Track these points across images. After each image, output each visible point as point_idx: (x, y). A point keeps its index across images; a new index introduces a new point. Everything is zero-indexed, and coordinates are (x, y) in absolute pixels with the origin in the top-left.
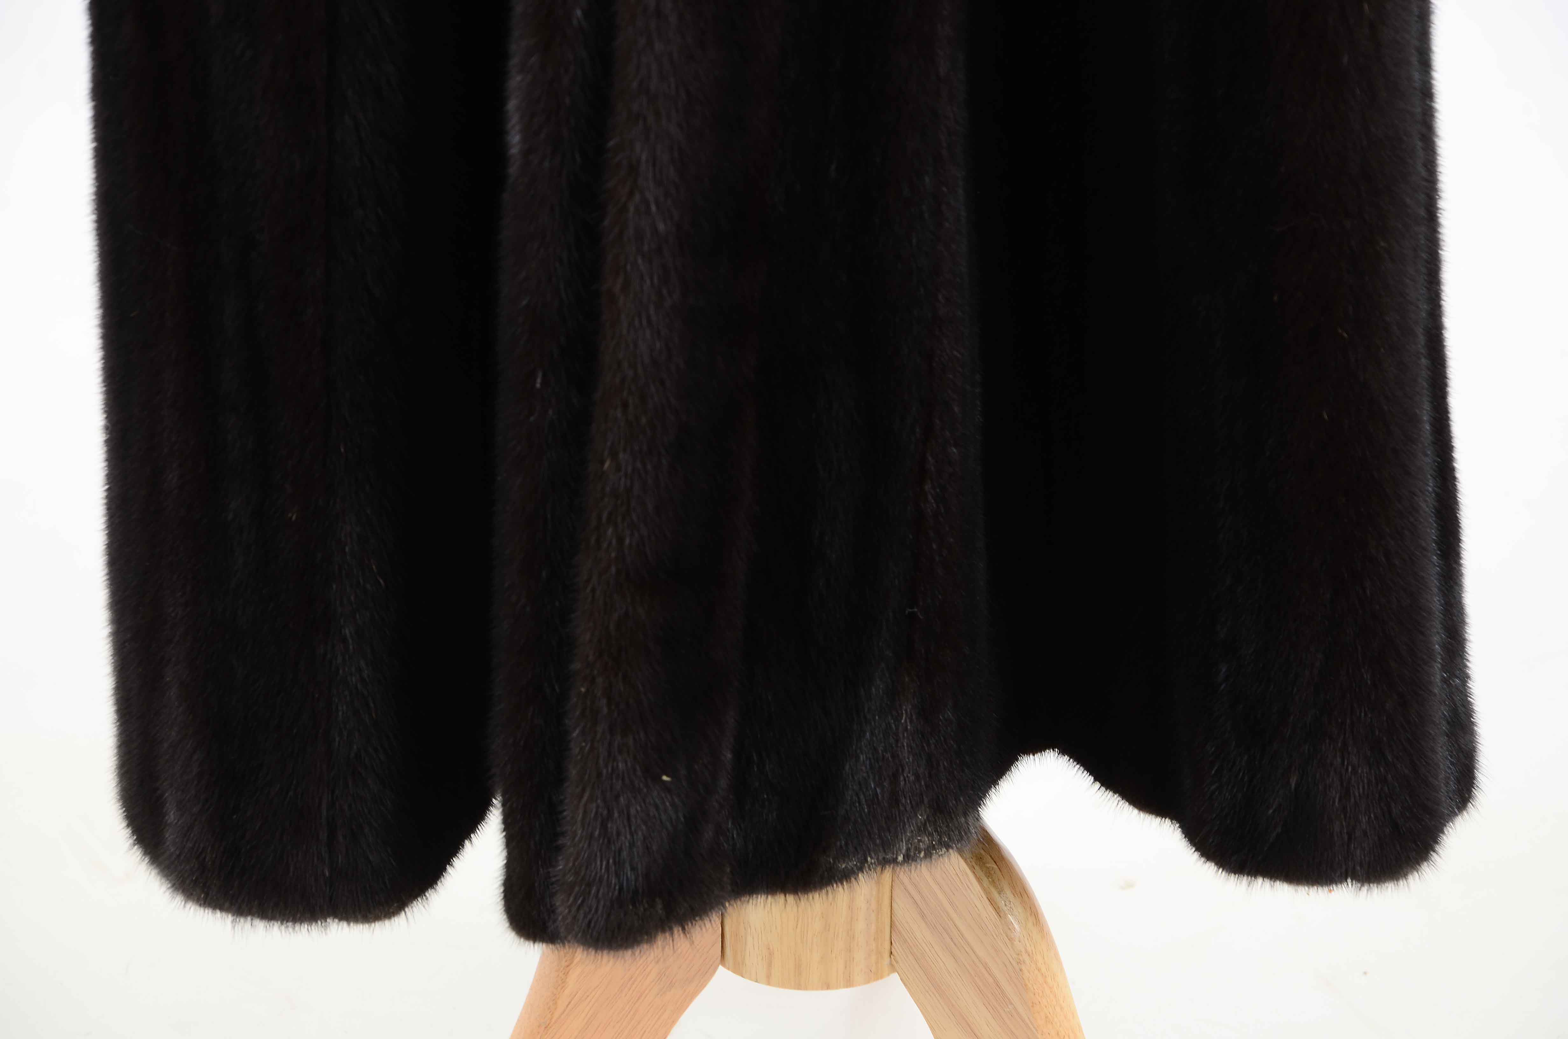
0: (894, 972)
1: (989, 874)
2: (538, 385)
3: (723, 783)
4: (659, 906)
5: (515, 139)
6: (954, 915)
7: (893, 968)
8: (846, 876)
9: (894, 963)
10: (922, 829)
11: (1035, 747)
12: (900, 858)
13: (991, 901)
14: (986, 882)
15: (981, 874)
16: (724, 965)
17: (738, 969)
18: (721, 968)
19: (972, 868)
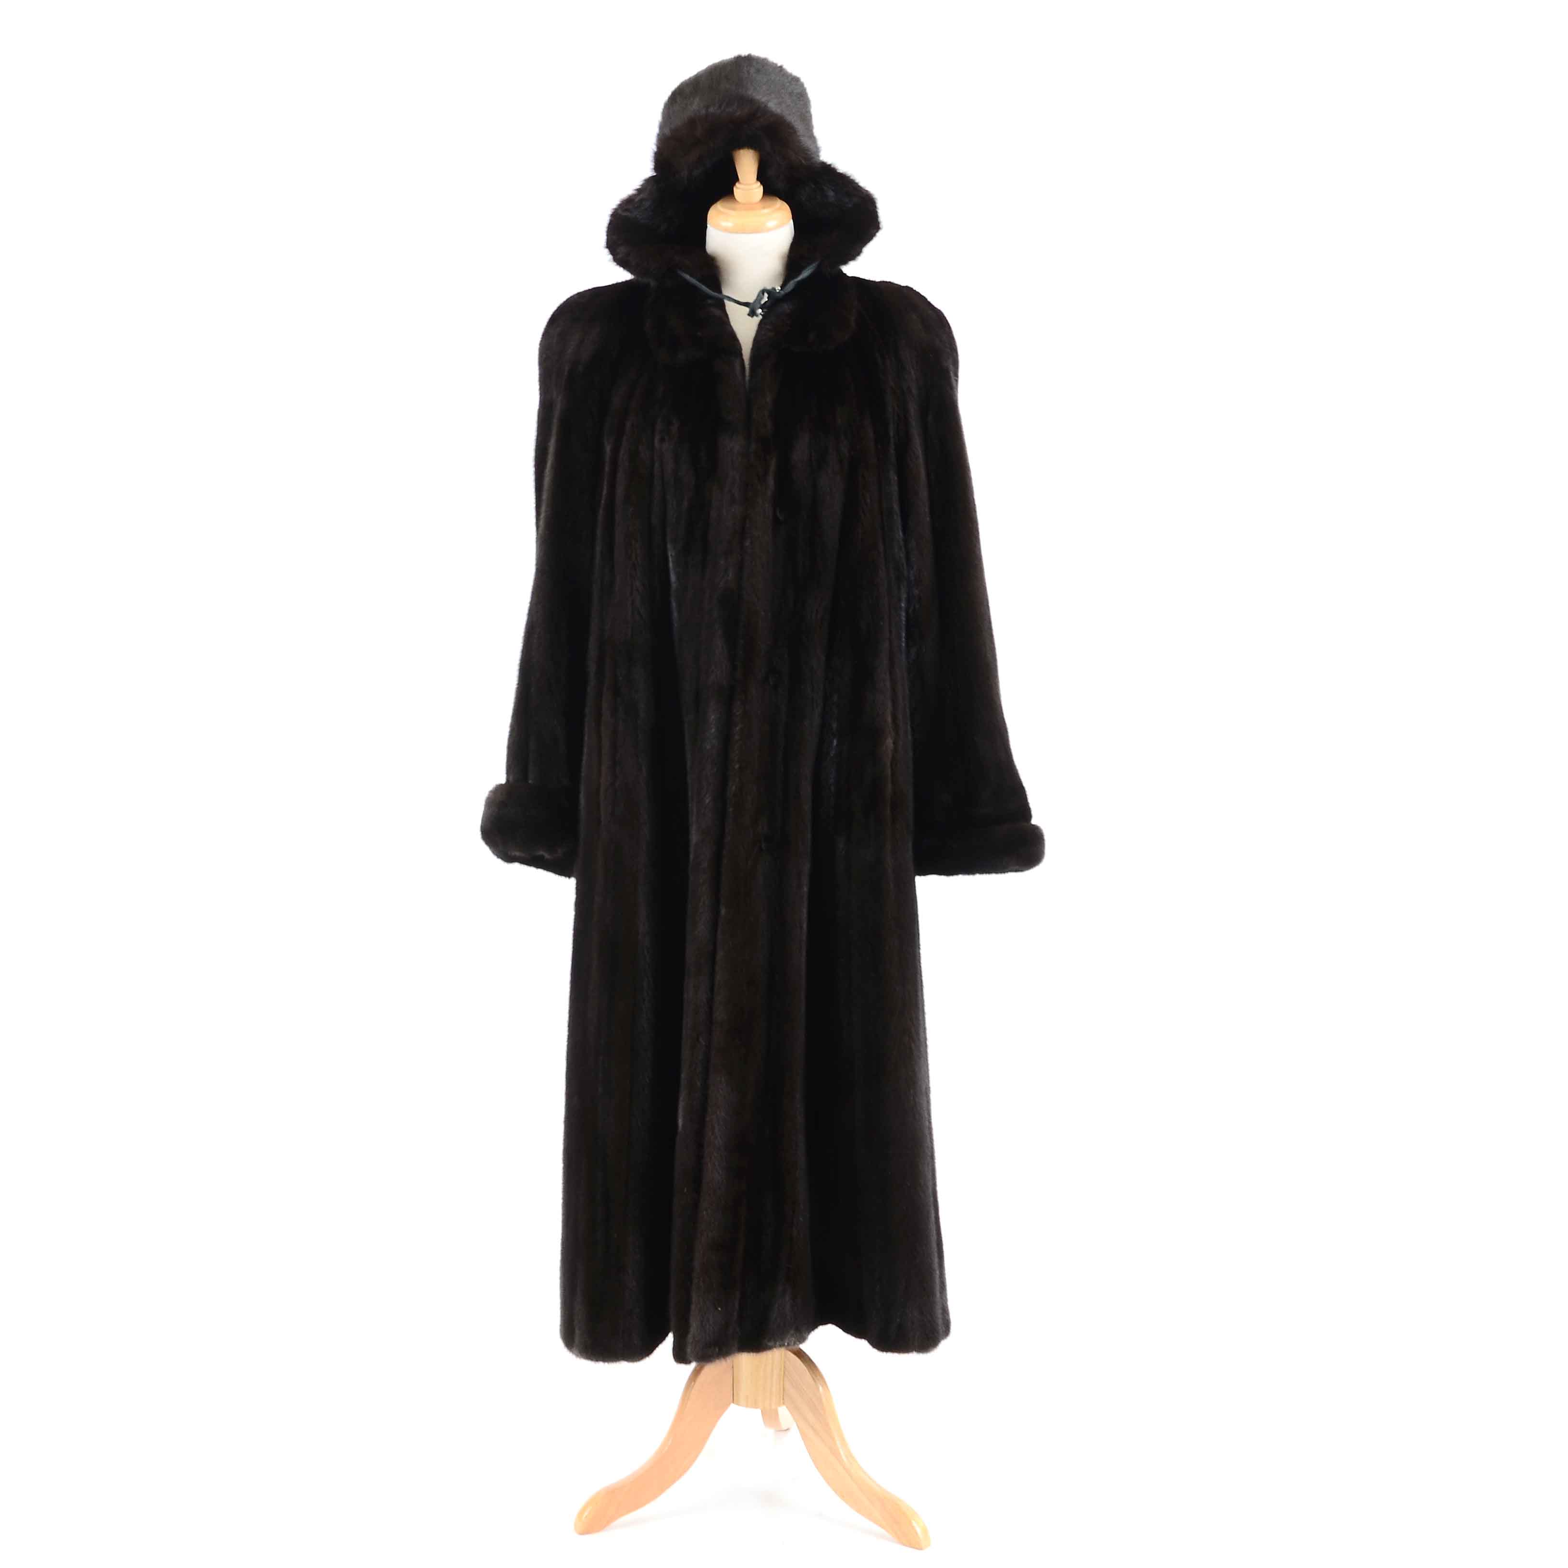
1: (813, 1370)
2: (685, 1192)
3: (735, 1314)
4: (717, 1350)
5: (680, 1122)
7: (784, 1403)
8: (770, 1348)
9: (784, 1401)
10: (792, 1335)
11: (824, 1322)
12: (786, 1344)
13: (813, 1378)
14: (811, 1372)
15: (810, 1370)
16: (733, 1403)
17: (738, 1404)
19: (807, 1368)
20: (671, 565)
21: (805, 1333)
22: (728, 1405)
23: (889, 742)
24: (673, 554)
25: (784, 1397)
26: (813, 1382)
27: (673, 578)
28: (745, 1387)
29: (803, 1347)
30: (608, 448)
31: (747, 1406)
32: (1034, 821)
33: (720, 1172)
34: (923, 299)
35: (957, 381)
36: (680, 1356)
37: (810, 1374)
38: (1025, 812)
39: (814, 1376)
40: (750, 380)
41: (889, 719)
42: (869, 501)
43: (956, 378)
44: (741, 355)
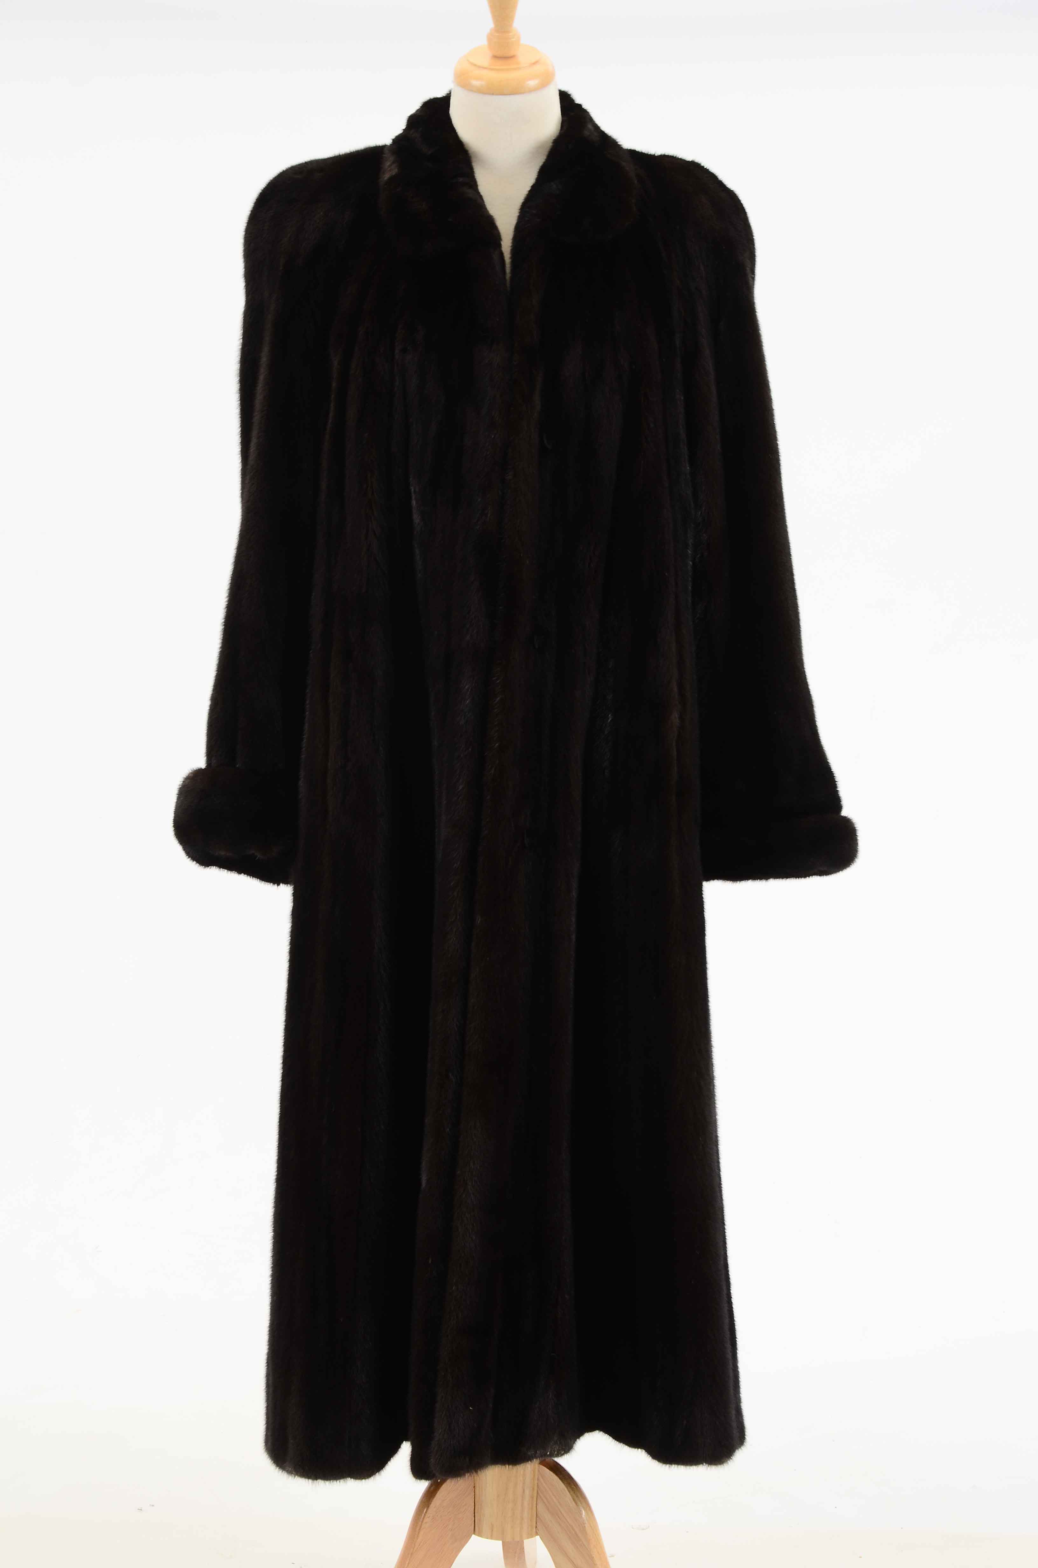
0: (537, 1535)
1: (573, 1489)
2: (430, 1262)
3: (489, 1414)
6: (559, 1507)
7: (537, 1534)
9: (537, 1531)
10: (553, 1446)
11: (591, 1429)
13: (574, 1499)
14: (572, 1492)
15: (570, 1490)
16: (475, 1534)
17: (480, 1535)
18: (473, 1535)
19: (567, 1487)
20: (414, 503)
21: (571, 1440)
22: (468, 1537)
23: (675, 717)
24: (417, 490)
25: (537, 1527)
26: (574, 1504)
27: (416, 518)
28: (489, 1512)
29: (563, 1461)
30: (336, 362)
31: (492, 1538)
32: (844, 813)
33: (474, 1238)
34: (713, 177)
35: (753, 279)
36: (419, 1469)
37: (571, 1495)
38: (835, 802)
39: (575, 1497)
40: (512, 278)
41: (676, 689)
42: (652, 425)
43: (753, 276)
44: (500, 246)
